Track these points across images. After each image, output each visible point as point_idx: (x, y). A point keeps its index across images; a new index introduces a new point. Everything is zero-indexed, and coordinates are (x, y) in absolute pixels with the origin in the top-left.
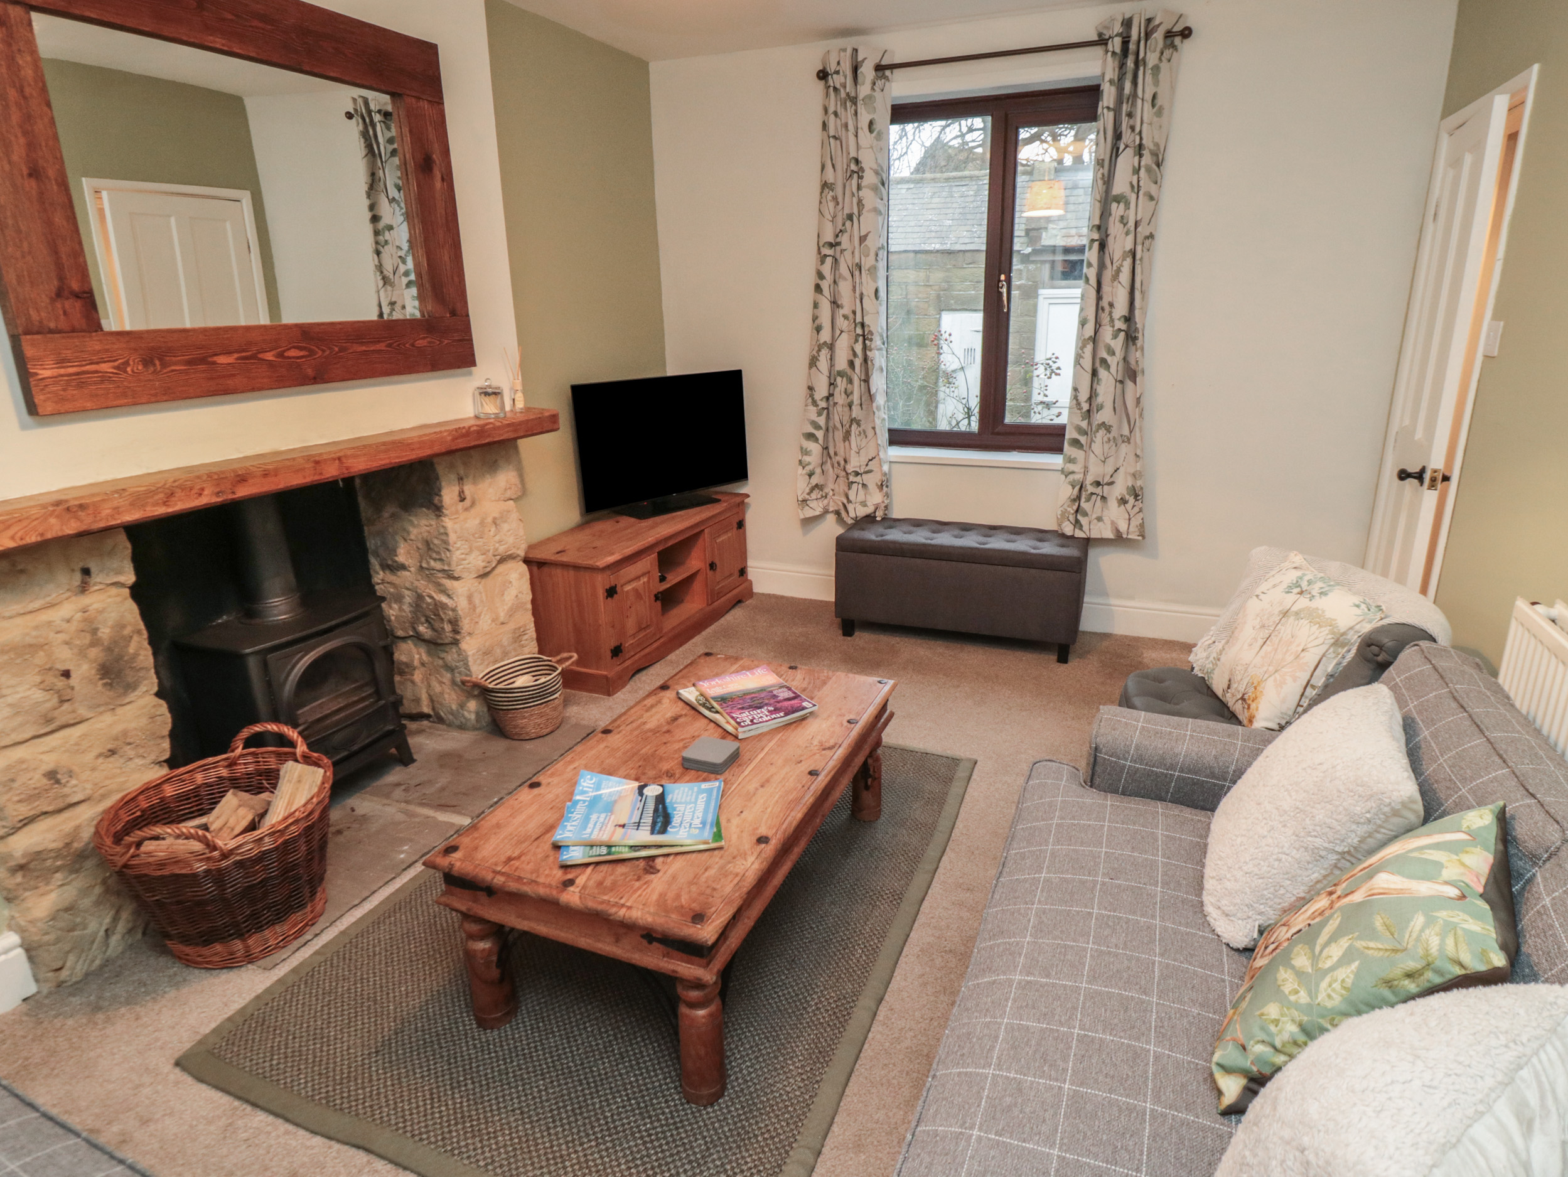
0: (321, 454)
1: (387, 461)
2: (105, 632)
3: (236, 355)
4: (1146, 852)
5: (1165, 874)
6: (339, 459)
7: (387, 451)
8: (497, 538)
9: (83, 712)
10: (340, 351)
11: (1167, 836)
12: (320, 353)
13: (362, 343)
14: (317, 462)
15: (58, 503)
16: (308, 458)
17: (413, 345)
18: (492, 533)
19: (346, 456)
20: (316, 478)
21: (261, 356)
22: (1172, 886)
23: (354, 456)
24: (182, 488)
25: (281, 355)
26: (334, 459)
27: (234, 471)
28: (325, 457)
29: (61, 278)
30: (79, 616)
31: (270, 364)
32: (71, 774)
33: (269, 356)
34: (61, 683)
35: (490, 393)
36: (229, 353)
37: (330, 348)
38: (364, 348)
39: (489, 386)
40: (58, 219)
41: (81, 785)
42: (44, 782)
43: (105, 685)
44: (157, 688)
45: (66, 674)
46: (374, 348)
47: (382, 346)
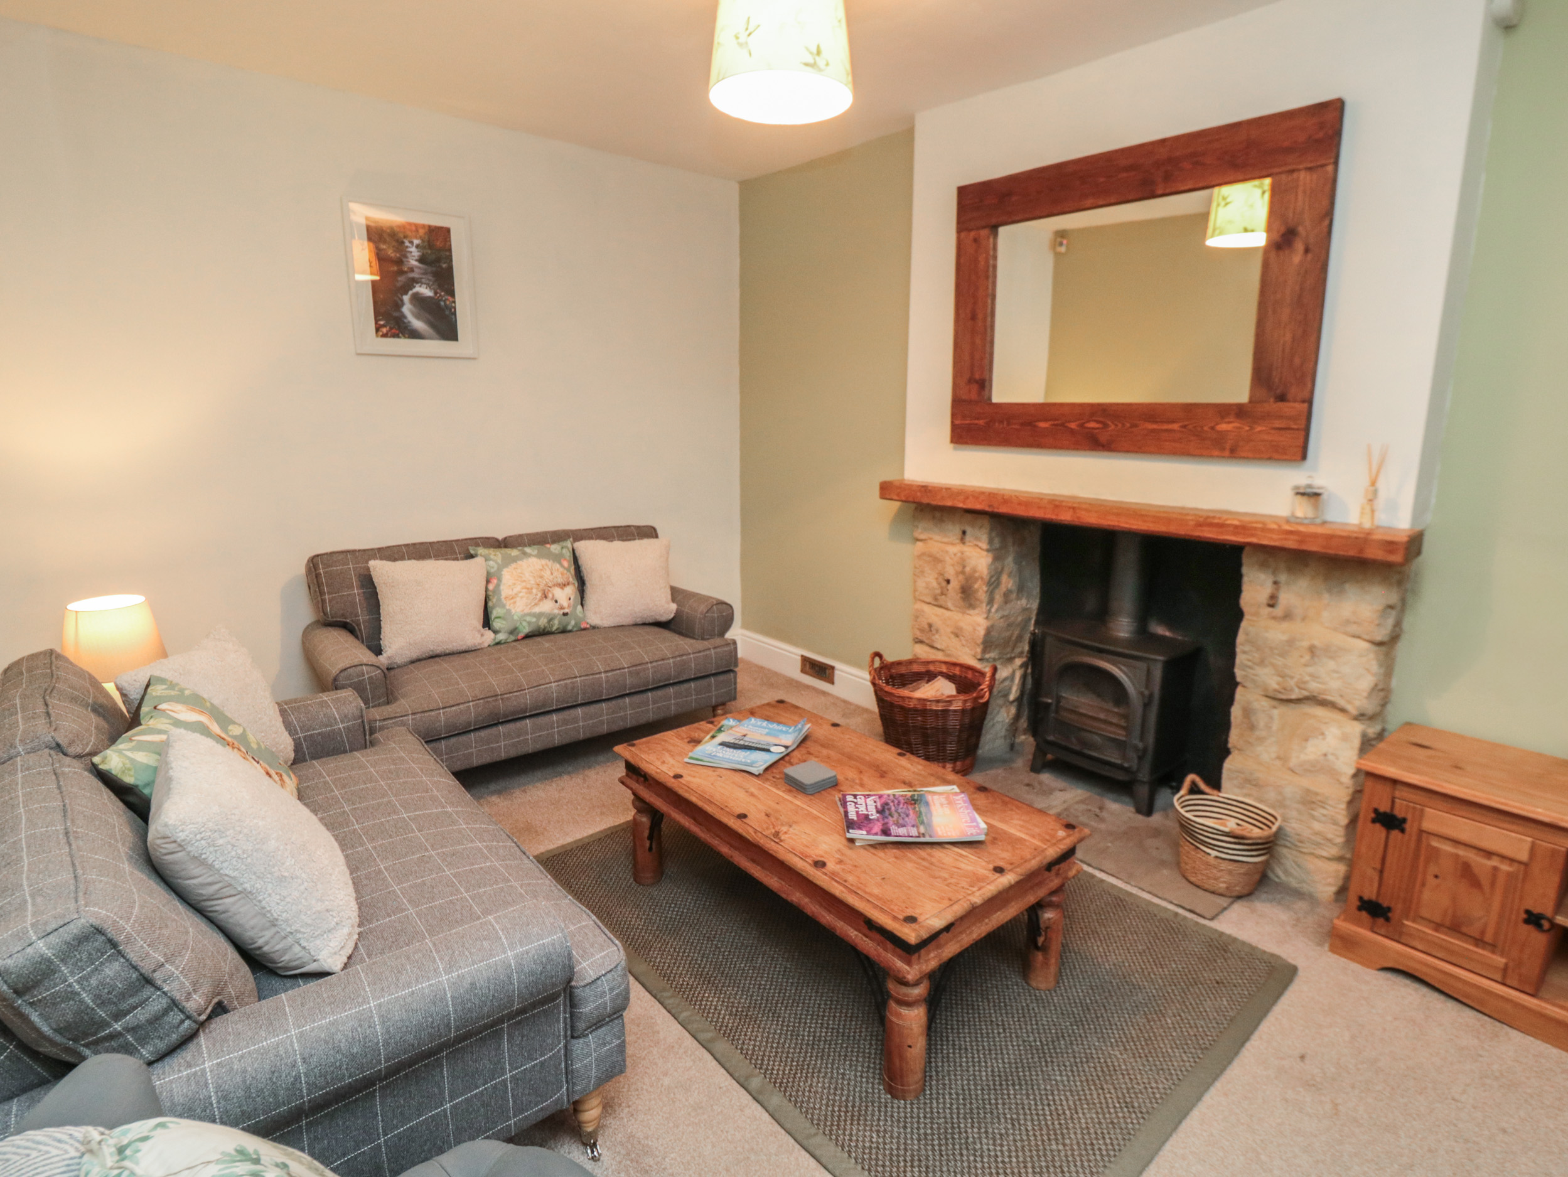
1: (1116, 524)
2: (968, 569)
3: (1050, 423)
4: (411, 887)
5: (384, 879)
6: (1074, 508)
7: (1118, 515)
8: (1310, 669)
9: (950, 605)
10: (1131, 427)
11: (403, 910)
12: (1113, 427)
13: (1154, 422)
14: (1057, 506)
15: (923, 486)
16: (1051, 501)
17: (1212, 428)
18: (1303, 661)
19: (1079, 508)
20: (1054, 517)
21: (1068, 425)
22: (373, 875)
23: (1086, 510)
24: (974, 497)
25: (1082, 426)
26: (1070, 508)
27: (1003, 495)
28: (1064, 504)
29: (972, 373)
30: (959, 554)
31: (1072, 432)
32: (937, 631)
33: (1073, 426)
34: (944, 584)
35: (1312, 495)
36: (1046, 420)
37: (1122, 424)
38: (1155, 426)
39: (1309, 486)
40: (978, 341)
41: (941, 641)
42: (926, 626)
43: (962, 598)
44: (985, 616)
45: (948, 582)
46: (1165, 427)
47: (1175, 426)
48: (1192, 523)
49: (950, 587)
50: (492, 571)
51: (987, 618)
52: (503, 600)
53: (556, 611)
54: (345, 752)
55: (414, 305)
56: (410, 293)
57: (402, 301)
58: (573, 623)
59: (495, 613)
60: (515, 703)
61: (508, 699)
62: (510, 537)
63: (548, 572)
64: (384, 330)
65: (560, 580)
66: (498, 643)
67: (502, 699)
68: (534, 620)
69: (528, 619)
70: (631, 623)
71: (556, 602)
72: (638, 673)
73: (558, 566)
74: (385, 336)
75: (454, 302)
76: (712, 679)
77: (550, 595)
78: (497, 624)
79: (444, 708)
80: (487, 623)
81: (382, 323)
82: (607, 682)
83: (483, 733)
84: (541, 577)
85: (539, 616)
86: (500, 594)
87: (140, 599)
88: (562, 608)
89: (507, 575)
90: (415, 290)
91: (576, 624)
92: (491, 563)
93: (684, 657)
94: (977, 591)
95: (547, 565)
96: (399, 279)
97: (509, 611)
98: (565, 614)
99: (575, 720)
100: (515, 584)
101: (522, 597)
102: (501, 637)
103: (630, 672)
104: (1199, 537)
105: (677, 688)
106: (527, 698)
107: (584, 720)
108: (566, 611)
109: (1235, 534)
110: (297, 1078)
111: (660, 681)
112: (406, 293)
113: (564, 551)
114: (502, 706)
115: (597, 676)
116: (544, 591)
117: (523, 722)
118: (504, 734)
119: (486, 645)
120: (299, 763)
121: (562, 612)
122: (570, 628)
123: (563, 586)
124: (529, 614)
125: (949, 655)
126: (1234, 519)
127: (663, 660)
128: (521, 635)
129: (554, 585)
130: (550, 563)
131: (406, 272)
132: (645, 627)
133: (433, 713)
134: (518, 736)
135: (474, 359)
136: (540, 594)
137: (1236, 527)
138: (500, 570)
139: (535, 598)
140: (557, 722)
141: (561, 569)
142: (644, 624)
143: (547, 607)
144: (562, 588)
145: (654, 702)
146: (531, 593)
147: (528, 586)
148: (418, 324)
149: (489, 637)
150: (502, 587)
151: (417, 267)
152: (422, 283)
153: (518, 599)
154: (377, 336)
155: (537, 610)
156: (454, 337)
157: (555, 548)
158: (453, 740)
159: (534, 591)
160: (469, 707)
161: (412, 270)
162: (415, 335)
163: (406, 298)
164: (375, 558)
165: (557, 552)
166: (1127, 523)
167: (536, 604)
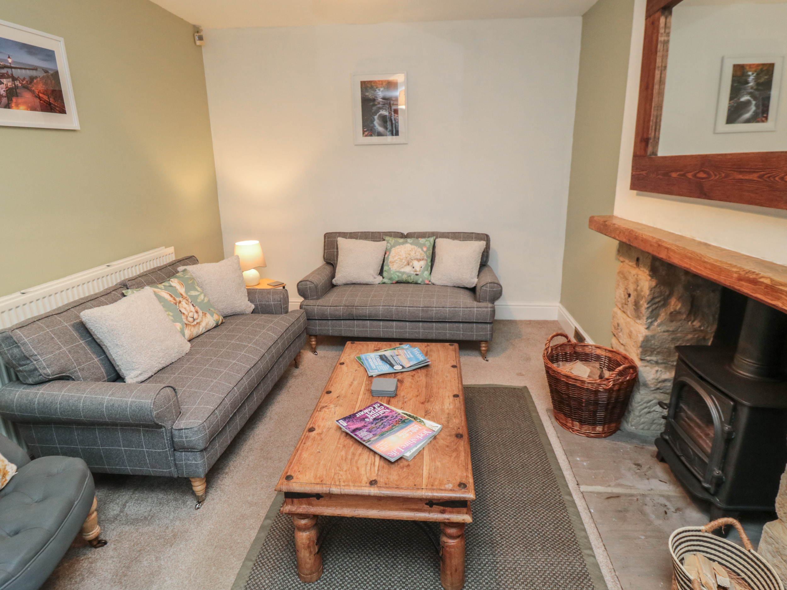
0: (664, 242)
2: (639, 288)
3: (678, 173)
9: (629, 313)
10: (725, 177)
12: (713, 177)
13: (741, 172)
21: (687, 174)
23: (675, 252)
25: (695, 176)
29: (644, 133)
30: (636, 276)
31: (688, 180)
32: (621, 329)
33: (689, 175)
34: (627, 296)
36: (676, 171)
37: (720, 174)
38: (741, 177)
41: (624, 339)
42: (616, 325)
43: (634, 309)
44: (646, 327)
45: (629, 295)
46: (747, 177)
47: (754, 177)
48: (735, 275)
49: (630, 299)
50: (388, 248)
51: (647, 328)
52: (389, 264)
53: (412, 272)
54: (273, 314)
55: (379, 120)
56: (378, 114)
57: (374, 118)
58: (421, 280)
59: (385, 268)
60: (361, 312)
61: (358, 309)
62: (410, 233)
63: (414, 252)
64: (366, 133)
65: (419, 257)
66: (384, 283)
67: (355, 308)
68: (400, 275)
69: (398, 274)
70: (452, 285)
71: (413, 268)
72: (427, 311)
73: (420, 250)
74: (366, 136)
75: (398, 117)
76: (475, 325)
77: (411, 264)
78: (385, 274)
79: (330, 306)
80: (381, 273)
81: (365, 130)
82: (409, 312)
83: (347, 322)
84: (409, 254)
85: (403, 273)
86: (388, 260)
87: (257, 242)
88: (416, 271)
89: (393, 251)
90: (380, 113)
91: (422, 280)
92: (389, 244)
93: (456, 309)
94: (641, 306)
95: (414, 249)
96: (373, 108)
97: (390, 268)
98: (417, 275)
99: (392, 327)
100: (395, 256)
101: (397, 263)
102: (385, 280)
103: (423, 310)
104: (739, 290)
105: (451, 325)
106: (367, 311)
107: (396, 329)
108: (417, 273)
109: (766, 294)
110: (57, 408)
111: (440, 319)
112: (376, 115)
113: (427, 243)
114: (354, 312)
115: (404, 308)
116: (408, 261)
117: (366, 322)
118: (357, 325)
119: (377, 283)
120: (255, 313)
121: (415, 273)
122: (419, 282)
123: (419, 260)
124: (398, 272)
125: (626, 350)
126: (766, 278)
127: (443, 307)
128: (394, 281)
129: (415, 259)
130: (416, 247)
131: (376, 105)
132: (459, 289)
133: (325, 307)
134: (363, 328)
135: (407, 144)
136: (406, 263)
137: (767, 286)
138: (391, 248)
139: (403, 264)
140: (382, 326)
141: (421, 252)
142: (459, 287)
143: (408, 269)
144: (419, 261)
145: (437, 329)
146: (401, 261)
147: (401, 258)
148: (381, 129)
149: (379, 279)
150: (390, 257)
151: (381, 101)
152: (383, 109)
153: (395, 263)
154: (363, 136)
155: (402, 270)
156: (397, 134)
157: (422, 241)
158: (335, 321)
159: (404, 261)
160: (340, 308)
161: (379, 103)
162: (379, 134)
163: (376, 117)
164: (340, 236)
165: (422, 243)
166: (695, 267)
167: (402, 267)
